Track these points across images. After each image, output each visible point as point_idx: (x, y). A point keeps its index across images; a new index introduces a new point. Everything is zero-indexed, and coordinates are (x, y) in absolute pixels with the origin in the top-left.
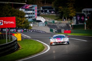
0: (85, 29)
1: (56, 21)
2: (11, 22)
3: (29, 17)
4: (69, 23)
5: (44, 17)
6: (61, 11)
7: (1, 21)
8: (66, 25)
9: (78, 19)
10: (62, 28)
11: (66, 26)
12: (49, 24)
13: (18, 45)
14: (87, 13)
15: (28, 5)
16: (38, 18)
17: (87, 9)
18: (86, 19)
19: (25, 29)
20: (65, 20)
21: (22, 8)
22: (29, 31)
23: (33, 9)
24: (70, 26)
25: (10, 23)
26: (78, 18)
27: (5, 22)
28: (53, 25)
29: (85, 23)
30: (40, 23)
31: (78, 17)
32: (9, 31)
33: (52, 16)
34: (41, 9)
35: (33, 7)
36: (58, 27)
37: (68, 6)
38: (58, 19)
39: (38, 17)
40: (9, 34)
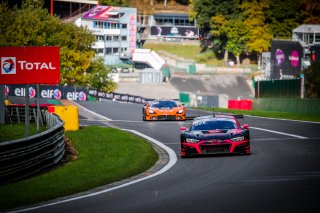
0: (302, 96)
1: (200, 67)
2: (44, 66)
3: (108, 51)
4: (245, 74)
5: (160, 51)
6: (218, 33)
7: (10, 61)
8: (235, 81)
9: (279, 62)
10: (220, 89)
11: (234, 86)
12: (177, 76)
13: (67, 146)
14: (311, 42)
15: (104, 8)
16: (140, 55)
17: (309, 26)
18: (307, 63)
19: (91, 92)
20: (232, 63)
21: (86, 17)
22: (105, 98)
23: (122, 20)
24: (250, 83)
25: (40, 66)
26: (280, 57)
27: (22, 62)
28: (192, 81)
29: (302, 76)
30: (146, 70)
31: (279, 53)
32: (36, 96)
33: (187, 47)
34: (152, 22)
35: (122, 14)
36: (208, 88)
37: (245, 13)
38: (210, 58)
39: (140, 50)
40: (36, 108)
